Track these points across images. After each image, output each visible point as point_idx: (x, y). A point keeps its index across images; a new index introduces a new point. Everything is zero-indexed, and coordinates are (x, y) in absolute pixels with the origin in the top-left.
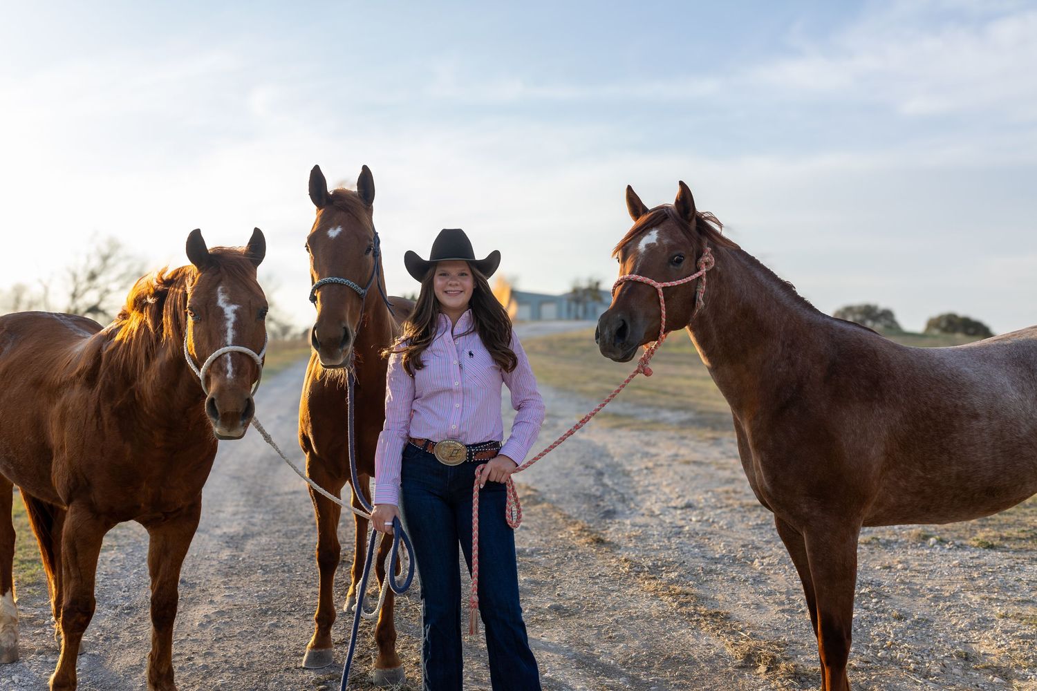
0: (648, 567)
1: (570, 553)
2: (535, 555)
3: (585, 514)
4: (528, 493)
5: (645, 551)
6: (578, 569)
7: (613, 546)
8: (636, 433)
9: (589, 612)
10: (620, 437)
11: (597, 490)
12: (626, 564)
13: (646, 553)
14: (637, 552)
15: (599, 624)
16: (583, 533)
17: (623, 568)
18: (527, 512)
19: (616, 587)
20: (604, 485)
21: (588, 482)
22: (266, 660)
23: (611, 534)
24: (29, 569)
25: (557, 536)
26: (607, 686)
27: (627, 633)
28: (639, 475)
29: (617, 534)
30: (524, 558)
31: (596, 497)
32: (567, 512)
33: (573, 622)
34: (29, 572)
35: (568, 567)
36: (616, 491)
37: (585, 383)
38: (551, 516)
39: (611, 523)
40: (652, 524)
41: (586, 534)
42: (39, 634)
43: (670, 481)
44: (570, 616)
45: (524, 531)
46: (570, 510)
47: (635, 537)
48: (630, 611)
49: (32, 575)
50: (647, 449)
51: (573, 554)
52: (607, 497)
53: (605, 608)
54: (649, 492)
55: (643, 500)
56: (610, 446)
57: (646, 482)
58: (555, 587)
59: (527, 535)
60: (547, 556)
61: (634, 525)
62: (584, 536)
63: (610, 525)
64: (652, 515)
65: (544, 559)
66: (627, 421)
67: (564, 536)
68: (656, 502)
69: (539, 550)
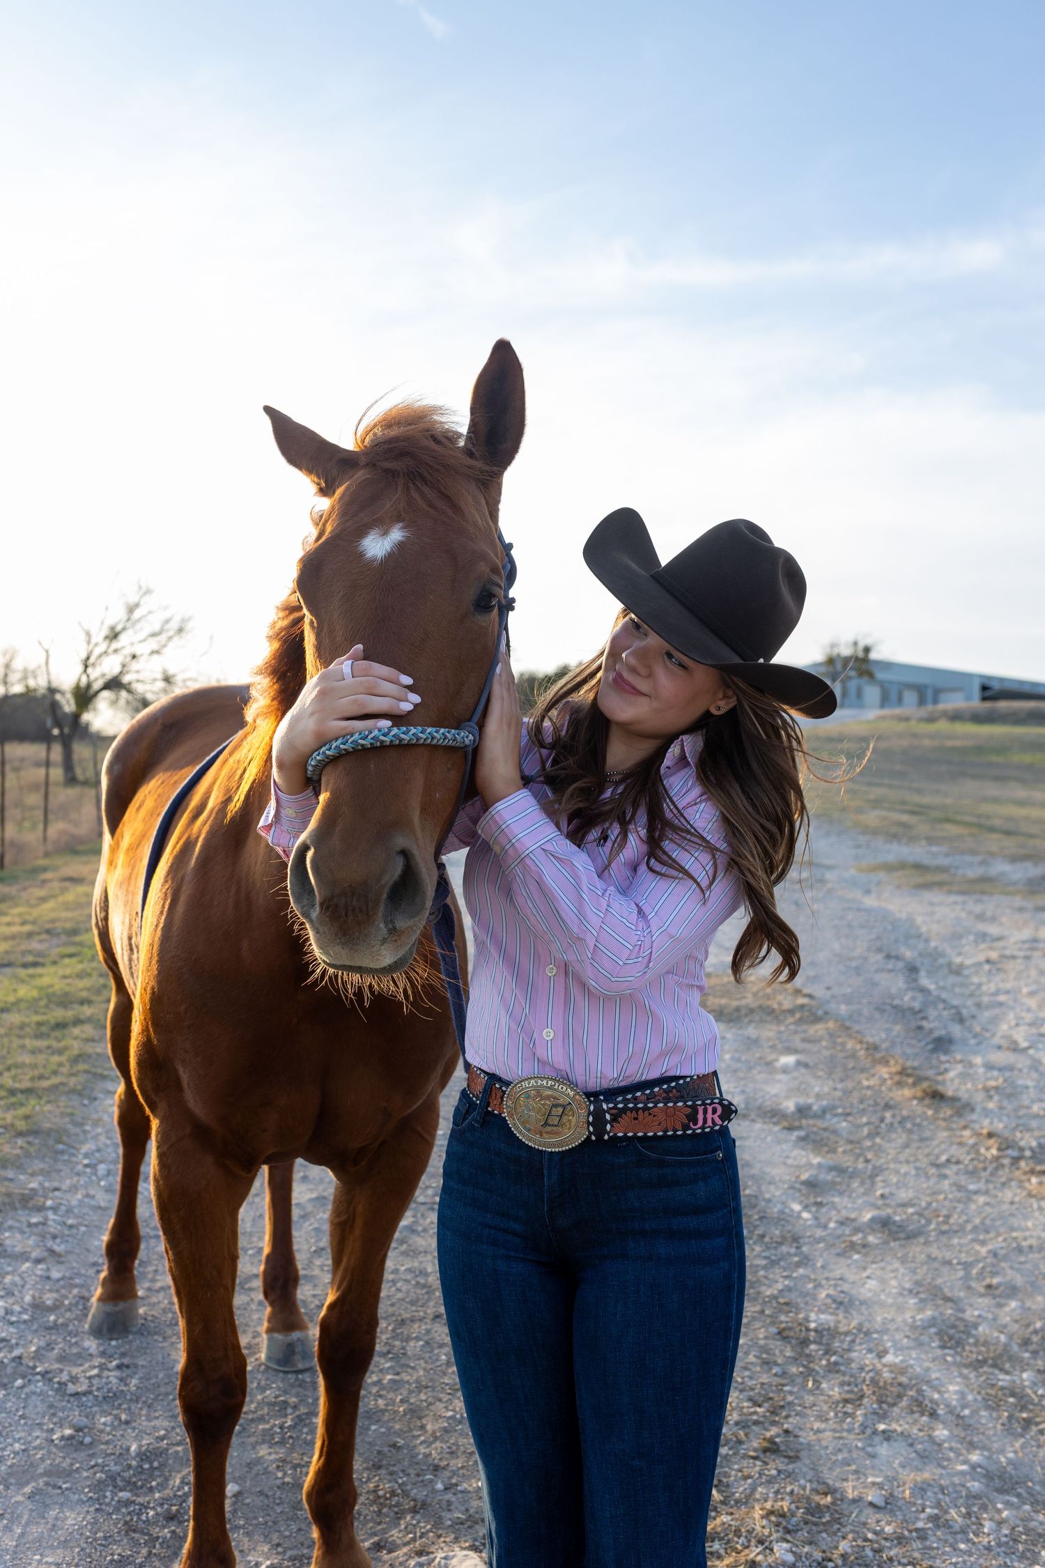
0: (1032, 1149)
1: (888, 1115)
2: (828, 1116)
3: (902, 1043)
4: (801, 1001)
5: (1019, 1117)
6: (907, 1146)
7: (962, 1108)
8: (959, 898)
9: (943, 1233)
10: (931, 904)
11: (914, 998)
12: (991, 1142)
13: (1021, 1122)
14: (1005, 1119)
15: (964, 1258)
16: (905, 1078)
17: (988, 1149)
18: (803, 1035)
19: (981, 1185)
20: (923, 990)
21: (895, 984)
22: (399, 1295)
23: (953, 1081)
24: (22, 1105)
25: (860, 1083)
26: (1002, 1388)
27: (1019, 1280)
28: (977, 973)
29: (965, 1084)
30: (811, 1122)
31: (915, 1013)
32: (870, 1039)
33: (917, 1250)
34: (22, 1111)
35: (890, 1141)
36: (944, 1001)
37: (859, 811)
38: (843, 1044)
39: (948, 1062)
40: (1019, 1066)
41: (910, 1080)
42: (36, 1225)
43: (1034, 987)
44: (908, 1238)
45: (803, 1070)
46: (875, 1034)
47: (996, 1088)
48: (1014, 1234)
49: (27, 1117)
50: (981, 927)
51: (894, 1116)
52: (932, 1013)
53: (969, 1227)
54: (1001, 1004)
55: (995, 1020)
56: (919, 920)
57: (992, 987)
58: (872, 1177)
59: (812, 1081)
60: (850, 1118)
61: (989, 1067)
62: (907, 1083)
63: (947, 1065)
64: (1014, 1048)
65: (844, 1124)
66: (939, 877)
67: (872, 1082)
68: (1017, 1025)
69: (834, 1108)
